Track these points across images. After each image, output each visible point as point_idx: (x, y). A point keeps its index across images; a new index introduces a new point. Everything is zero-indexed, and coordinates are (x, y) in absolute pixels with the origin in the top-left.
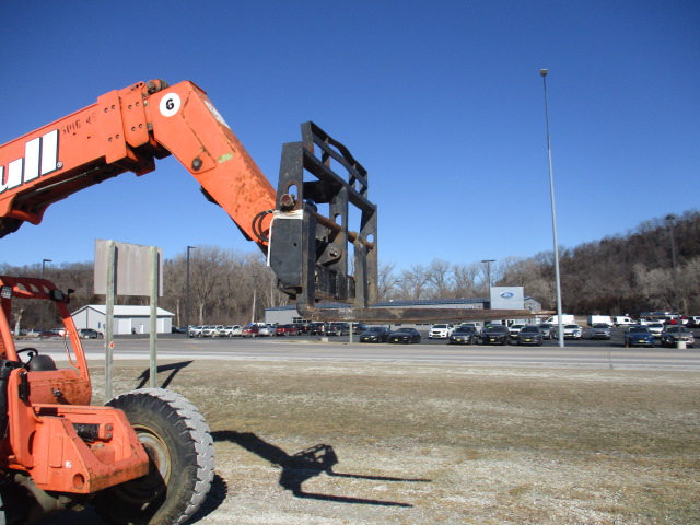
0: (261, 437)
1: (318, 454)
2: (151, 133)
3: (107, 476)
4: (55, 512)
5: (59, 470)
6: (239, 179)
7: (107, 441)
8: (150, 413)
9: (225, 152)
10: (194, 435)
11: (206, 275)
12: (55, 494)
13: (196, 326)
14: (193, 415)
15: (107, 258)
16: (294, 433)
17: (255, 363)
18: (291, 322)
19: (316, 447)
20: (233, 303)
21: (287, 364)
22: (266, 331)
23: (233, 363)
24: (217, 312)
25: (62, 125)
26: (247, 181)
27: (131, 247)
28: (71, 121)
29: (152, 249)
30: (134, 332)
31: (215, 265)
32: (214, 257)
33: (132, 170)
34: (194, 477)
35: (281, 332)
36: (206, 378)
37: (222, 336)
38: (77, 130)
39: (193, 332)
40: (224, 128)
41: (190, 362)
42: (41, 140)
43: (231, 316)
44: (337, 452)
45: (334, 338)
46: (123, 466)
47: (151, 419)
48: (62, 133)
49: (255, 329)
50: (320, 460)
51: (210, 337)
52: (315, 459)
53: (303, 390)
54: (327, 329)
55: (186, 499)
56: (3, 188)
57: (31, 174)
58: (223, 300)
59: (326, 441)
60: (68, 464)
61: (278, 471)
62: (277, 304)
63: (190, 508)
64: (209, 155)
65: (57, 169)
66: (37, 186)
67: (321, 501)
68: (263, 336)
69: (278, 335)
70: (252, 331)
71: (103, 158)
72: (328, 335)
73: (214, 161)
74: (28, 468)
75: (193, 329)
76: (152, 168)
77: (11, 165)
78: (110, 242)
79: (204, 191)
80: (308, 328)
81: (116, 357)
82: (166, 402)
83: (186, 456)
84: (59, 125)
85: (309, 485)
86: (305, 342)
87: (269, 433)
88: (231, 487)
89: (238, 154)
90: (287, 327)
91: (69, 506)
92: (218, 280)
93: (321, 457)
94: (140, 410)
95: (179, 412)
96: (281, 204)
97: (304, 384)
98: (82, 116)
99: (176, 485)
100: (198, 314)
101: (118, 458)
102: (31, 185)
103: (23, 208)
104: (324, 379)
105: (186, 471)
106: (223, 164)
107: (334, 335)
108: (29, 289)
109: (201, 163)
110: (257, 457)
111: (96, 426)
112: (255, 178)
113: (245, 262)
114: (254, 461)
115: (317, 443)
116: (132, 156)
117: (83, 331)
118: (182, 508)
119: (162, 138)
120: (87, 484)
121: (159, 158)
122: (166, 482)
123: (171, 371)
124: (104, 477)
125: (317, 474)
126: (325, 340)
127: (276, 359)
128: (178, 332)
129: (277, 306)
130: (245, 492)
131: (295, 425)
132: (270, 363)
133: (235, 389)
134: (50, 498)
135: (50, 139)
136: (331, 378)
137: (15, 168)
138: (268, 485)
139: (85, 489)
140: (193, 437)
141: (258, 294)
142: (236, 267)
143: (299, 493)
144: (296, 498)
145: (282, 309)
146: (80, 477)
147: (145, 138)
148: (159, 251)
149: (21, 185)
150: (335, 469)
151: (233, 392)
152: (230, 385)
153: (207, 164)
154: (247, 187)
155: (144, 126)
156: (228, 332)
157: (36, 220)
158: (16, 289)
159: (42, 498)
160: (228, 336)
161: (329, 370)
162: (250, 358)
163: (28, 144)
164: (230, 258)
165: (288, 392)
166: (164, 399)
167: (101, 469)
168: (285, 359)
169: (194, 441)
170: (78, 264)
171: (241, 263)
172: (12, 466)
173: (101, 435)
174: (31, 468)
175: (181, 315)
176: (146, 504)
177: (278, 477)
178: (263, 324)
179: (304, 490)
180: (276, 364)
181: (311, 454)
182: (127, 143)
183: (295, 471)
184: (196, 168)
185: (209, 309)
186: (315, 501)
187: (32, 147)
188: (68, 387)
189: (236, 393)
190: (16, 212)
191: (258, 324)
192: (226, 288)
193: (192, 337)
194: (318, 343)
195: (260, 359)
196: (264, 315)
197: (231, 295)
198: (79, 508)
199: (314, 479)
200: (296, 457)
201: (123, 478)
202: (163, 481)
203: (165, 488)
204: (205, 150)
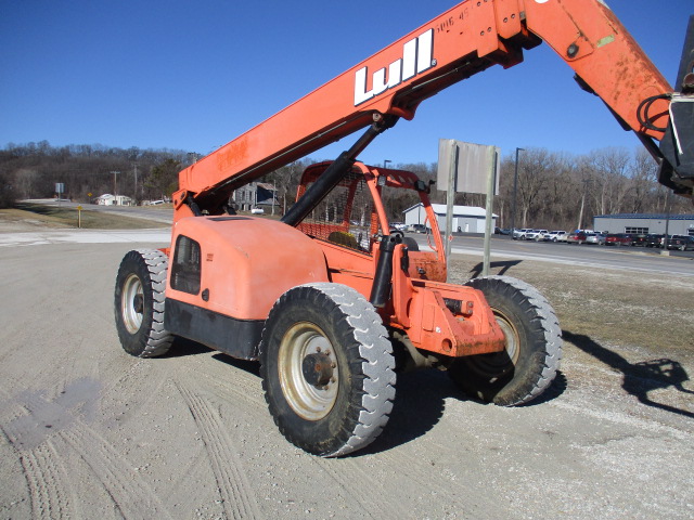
0: (596, 341)
1: (664, 368)
2: (524, 23)
3: (470, 345)
4: (423, 367)
5: (429, 334)
6: (620, 64)
7: (468, 316)
8: (503, 298)
9: (604, 35)
10: (544, 324)
11: (532, 177)
12: (425, 353)
13: (519, 229)
14: (543, 305)
15: (449, 156)
16: (633, 343)
17: (588, 268)
18: (623, 231)
19: (661, 360)
20: (558, 208)
21: (624, 273)
22: (594, 239)
23: (564, 266)
24: (541, 216)
25: (436, 24)
26: (630, 66)
27: (471, 146)
28: (445, 18)
29: (490, 148)
30: (460, 231)
31: (542, 169)
32: (541, 160)
33: (500, 63)
34: (542, 363)
35: (611, 241)
36: (537, 278)
37: (546, 240)
38: (450, 28)
39: (517, 235)
40: (605, 9)
41: (520, 261)
42: (417, 40)
43: (555, 221)
44: (687, 369)
45: (677, 253)
46: (483, 339)
47: (503, 303)
48: (436, 31)
49: (582, 236)
50: (667, 374)
51: (533, 240)
52: (661, 372)
53: (642, 302)
54: (668, 242)
55: (533, 381)
56: (385, 87)
57: (409, 73)
58: (548, 204)
59: (673, 357)
60: (437, 329)
61: (620, 376)
62: (608, 211)
63: (536, 390)
64: (587, 40)
65: (432, 66)
66: (414, 84)
67: (671, 413)
68: (590, 244)
69: (607, 244)
70: (578, 238)
71: (475, 53)
72: (669, 249)
73: (592, 46)
74: (406, 328)
75: (515, 232)
76: (520, 59)
77: (391, 66)
78: (452, 142)
79: (579, 79)
80: (644, 240)
81: (453, 251)
82: (518, 290)
83: (535, 341)
84: (433, 25)
85: (656, 395)
86: (641, 254)
87: (604, 339)
88: (570, 381)
89: (621, 36)
90: (619, 237)
91: (435, 365)
92: (544, 184)
93: (667, 371)
94: (493, 295)
95: (530, 301)
96: (684, 85)
97: (644, 295)
98: (455, 13)
99: (524, 366)
100: (522, 217)
101: (476, 332)
102: (408, 83)
103: (400, 106)
104: (668, 293)
105: (534, 355)
106: (601, 48)
107: (676, 249)
108: (398, 180)
109: (577, 49)
110: (593, 358)
111: (459, 302)
112: (640, 61)
113: (575, 166)
114: (592, 363)
115: (661, 357)
116: (503, 48)
117: (416, 226)
118: (528, 388)
119: (535, 26)
120: (454, 350)
121: (528, 48)
122: (514, 363)
123: (501, 268)
124: (467, 346)
125: (665, 387)
126: (666, 253)
127: (611, 267)
128: (501, 233)
129: (608, 214)
130: (585, 388)
131: (634, 335)
132: (604, 271)
133: (566, 291)
134: (420, 355)
135: (426, 38)
136: (678, 293)
137: (394, 68)
138: (609, 387)
139: (452, 353)
140: (543, 326)
141: (587, 200)
142: (564, 171)
143: (644, 400)
144: (643, 405)
145: (614, 217)
146: (448, 342)
147: (517, 28)
148: (497, 150)
149: (400, 83)
150: (685, 385)
151: (564, 295)
152: (561, 287)
153: (584, 49)
154: (630, 72)
155: (517, 16)
156: (552, 236)
157: (409, 117)
158: (389, 179)
159: (415, 355)
160: (552, 241)
161: (676, 284)
162: (581, 264)
163: (406, 46)
164: (558, 161)
165: (626, 302)
166: (516, 287)
167: (465, 339)
168: (621, 268)
169: (544, 329)
170: (411, 165)
171: (570, 167)
172: (392, 324)
173: (463, 310)
174: (408, 328)
175: (504, 217)
176: (494, 379)
177: (621, 382)
178: (591, 232)
179: (650, 398)
180: (611, 272)
181: (656, 367)
182: (498, 35)
183: (640, 381)
184: (571, 55)
185: (533, 213)
186: (665, 412)
187: (409, 47)
188: (429, 267)
189: (568, 296)
190: (394, 109)
191: (586, 231)
192: (552, 192)
193: (515, 239)
194: (656, 256)
195: (592, 265)
196: (593, 222)
197: (557, 200)
198: (443, 369)
199: (661, 390)
200: (637, 366)
201: (483, 350)
202: (510, 361)
203: (513, 368)
204: (582, 35)
